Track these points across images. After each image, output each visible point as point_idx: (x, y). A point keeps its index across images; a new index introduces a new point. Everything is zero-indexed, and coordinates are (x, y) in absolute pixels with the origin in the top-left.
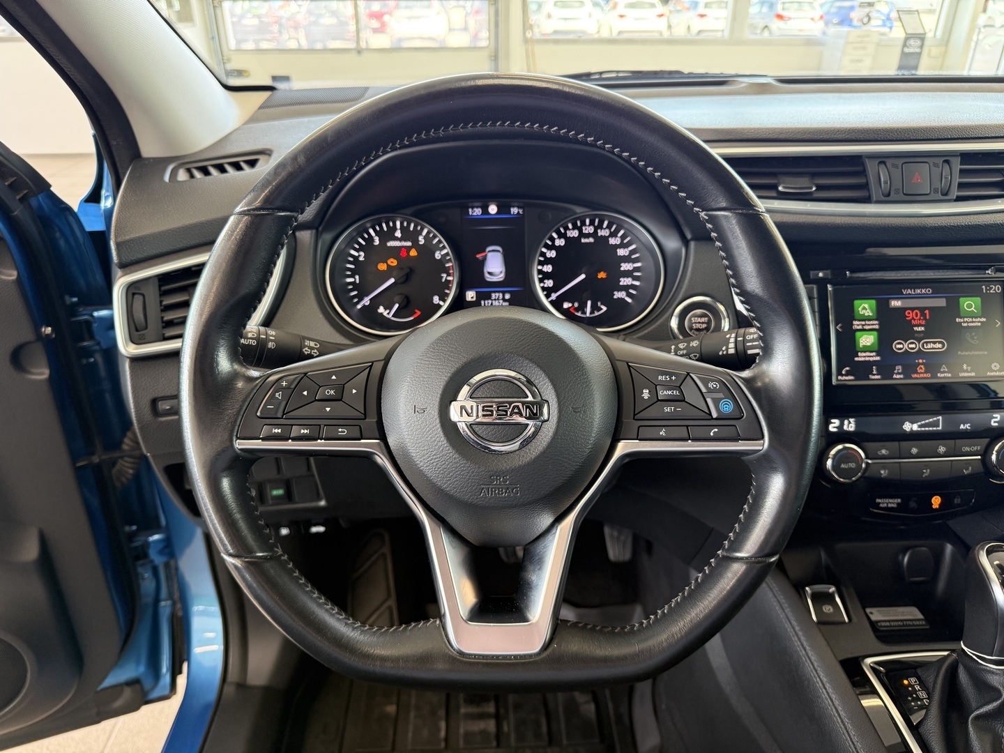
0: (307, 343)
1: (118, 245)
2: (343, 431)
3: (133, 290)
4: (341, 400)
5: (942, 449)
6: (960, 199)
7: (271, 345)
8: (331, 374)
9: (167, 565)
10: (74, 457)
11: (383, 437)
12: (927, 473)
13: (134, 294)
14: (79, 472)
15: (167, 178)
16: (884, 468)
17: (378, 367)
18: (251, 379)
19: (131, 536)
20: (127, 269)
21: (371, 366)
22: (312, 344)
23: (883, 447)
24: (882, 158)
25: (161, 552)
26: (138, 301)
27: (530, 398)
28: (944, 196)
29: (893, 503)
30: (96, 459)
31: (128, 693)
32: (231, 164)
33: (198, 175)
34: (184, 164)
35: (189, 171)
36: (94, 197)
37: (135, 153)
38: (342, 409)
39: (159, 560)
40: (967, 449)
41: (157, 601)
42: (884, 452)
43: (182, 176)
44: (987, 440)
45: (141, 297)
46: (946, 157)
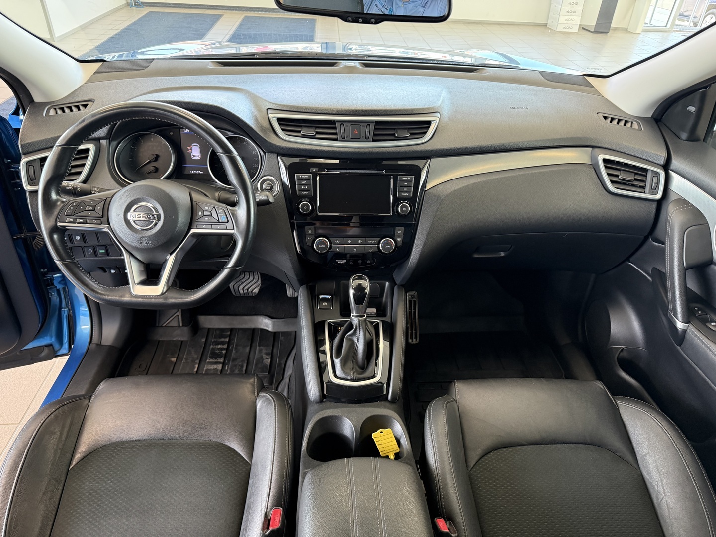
0: (94, 189)
1: (22, 145)
2: (95, 221)
3: (29, 164)
4: (94, 211)
5: (360, 242)
6: (374, 141)
7: (78, 190)
8: (91, 202)
9: (64, 289)
10: (12, 234)
11: (109, 224)
12: (355, 250)
13: (29, 166)
14: (15, 241)
15: (44, 115)
16: (338, 248)
17: (109, 199)
18: (63, 202)
19: (44, 274)
20: (26, 155)
21: (106, 200)
22: (96, 189)
23: (337, 240)
24: (342, 122)
25: (59, 283)
26: (31, 168)
27: (155, 213)
28: (367, 140)
29: (343, 262)
30: (23, 235)
31: (46, 350)
32: (75, 106)
33: (59, 112)
34: (53, 106)
35: (55, 109)
36: (16, 113)
37: (31, 100)
38: (94, 214)
39: (60, 287)
40: (371, 242)
41: (60, 308)
42: (337, 241)
43: (52, 112)
44: (379, 239)
45: (33, 167)
46: (368, 123)
